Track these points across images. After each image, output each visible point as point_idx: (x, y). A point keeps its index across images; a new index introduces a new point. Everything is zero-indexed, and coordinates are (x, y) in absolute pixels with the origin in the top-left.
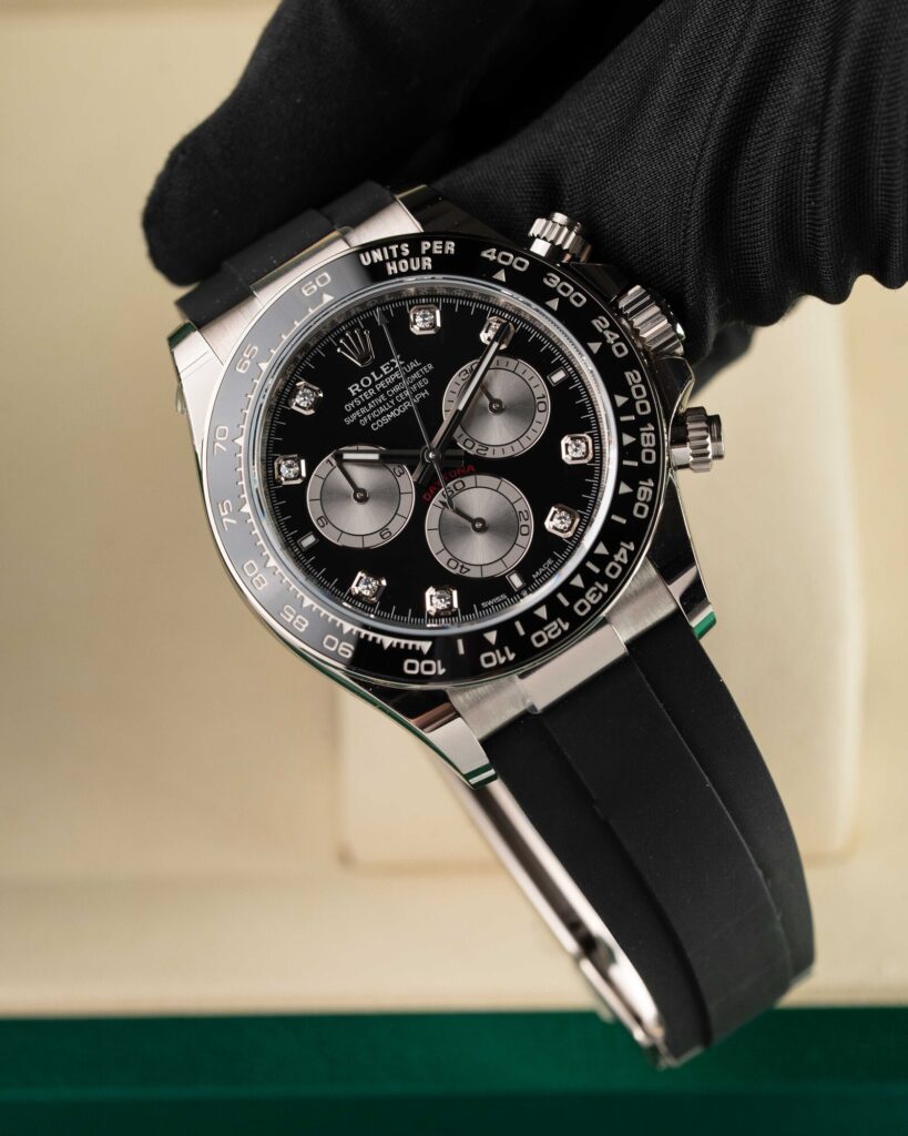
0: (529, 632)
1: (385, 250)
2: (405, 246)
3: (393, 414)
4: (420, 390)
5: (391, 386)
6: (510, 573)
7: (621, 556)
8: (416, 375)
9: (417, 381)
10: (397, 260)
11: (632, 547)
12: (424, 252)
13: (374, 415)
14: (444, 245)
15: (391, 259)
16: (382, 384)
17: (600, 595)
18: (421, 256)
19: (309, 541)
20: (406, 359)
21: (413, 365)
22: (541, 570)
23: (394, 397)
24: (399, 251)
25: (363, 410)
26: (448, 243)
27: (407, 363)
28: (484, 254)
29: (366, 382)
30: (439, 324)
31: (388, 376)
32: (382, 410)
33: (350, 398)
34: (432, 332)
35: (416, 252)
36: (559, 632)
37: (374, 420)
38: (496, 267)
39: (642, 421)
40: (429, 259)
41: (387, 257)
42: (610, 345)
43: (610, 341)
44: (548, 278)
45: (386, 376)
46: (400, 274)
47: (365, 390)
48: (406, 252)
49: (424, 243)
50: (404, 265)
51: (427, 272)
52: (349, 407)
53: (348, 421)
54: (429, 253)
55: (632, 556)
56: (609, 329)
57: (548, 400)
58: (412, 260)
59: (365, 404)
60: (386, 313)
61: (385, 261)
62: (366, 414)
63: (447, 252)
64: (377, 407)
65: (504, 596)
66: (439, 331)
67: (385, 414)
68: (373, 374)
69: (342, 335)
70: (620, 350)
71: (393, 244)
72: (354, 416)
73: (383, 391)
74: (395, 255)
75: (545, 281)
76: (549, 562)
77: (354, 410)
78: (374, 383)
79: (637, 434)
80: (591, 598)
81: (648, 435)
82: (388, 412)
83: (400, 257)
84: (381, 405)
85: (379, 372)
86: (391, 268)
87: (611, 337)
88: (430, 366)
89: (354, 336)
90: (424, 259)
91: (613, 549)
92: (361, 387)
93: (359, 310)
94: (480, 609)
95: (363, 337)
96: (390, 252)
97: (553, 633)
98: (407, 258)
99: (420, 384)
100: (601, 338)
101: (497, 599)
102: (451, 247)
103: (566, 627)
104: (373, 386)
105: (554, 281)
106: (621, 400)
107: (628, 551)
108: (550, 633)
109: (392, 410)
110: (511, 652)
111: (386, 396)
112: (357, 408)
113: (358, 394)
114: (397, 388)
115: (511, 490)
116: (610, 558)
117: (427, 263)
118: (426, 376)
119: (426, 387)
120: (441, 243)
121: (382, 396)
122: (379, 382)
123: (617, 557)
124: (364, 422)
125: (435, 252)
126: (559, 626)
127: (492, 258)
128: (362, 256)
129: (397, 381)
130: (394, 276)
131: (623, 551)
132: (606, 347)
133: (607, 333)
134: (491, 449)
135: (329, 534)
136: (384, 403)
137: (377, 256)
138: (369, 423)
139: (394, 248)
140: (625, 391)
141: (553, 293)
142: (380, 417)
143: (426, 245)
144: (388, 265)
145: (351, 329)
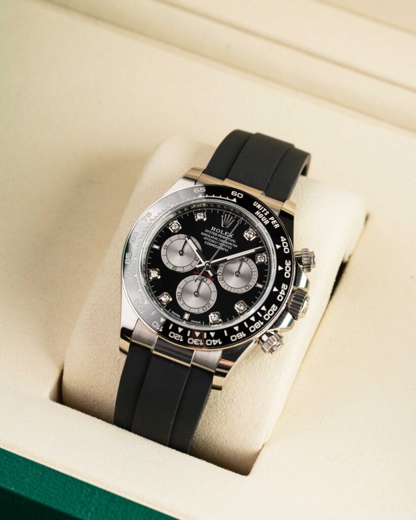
0: (172, 330)
1: (263, 207)
2: (268, 212)
3: (214, 245)
4: (227, 248)
5: (222, 239)
6: (188, 312)
7: (215, 342)
8: (231, 244)
9: (229, 245)
10: (261, 213)
11: (220, 343)
12: (270, 219)
13: (209, 240)
14: (276, 224)
15: (261, 211)
16: (221, 236)
17: (198, 344)
18: (268, 219)
19: (156, 247)
20: (234, 238)
21: (233, 241)
22: (195, 322)
23: (219, 242)
24: (265, 212)
25: (209, 236)
26: (278, 224)
27: (233, 239)
28: (282, 237)
29: (218, 231)
30: (251, 240)
31: (225, 236)
32: (213, 241)
33: (210, 229)
34: (247, 239)
35: (268, 217)
36: (178, 339)
37: (208, 241)
38: (280, 243)
39: (262, 319)
40: (268, 222)
41: (260, 209)
42: (279, 294)
43: (281, 293)
44: (288, 261)
45: (224, 235)
46: (257, 217)
47: (215, 232)
48: (266, 214)
49: (273, 217)
50: (261, 216)
51: (264, 224)
52: (207, 231)
53: (202, 234)
54: (271, 221)
55: (218, 346)
56: (285, 290)
57: (251, 288)
58: (264, 217)
59: (211, 235)
60: (243, 222)
61: (259, 210)
62: (208, 237)
63: (274, 226)
64: (213, 239)
65: (179, 316)
66: (249, 241)
67: (212, 243)
68: (222, 231)
69: (228, 214)
70: (280, 298)
71: (266, 208)
72: (205, 234)
73: (219, 237)
74: (263, 211)
75: (286, 261)
76: (200, 322)
77: (207, 233)
78: (219, 233)
79: (257, 321)
80: (195, 342)
81: (259, 324)
82: (213, 244)
83: (263, 213)
84: (214, 240)
85: (224, 232)
86: (257, 213)
87: (282, 293)
88: (236, 246)
89: (230, 217)
90: (267, 221)
91: (216, 338)
92: (215, 230)
93: (238, 213)
94: (171, 312)
95: (232, 220)
96: (263, 209)
97: (177, 338)
98: (264, 216)
99: (228, 247)
100: (280, 290)
101: (177, 315)
102: (277, 226)
103: (181, 340)
104: (218, 233)
105: (288, 264)
106: (264, 308)
107: (218, 343)
108: (176, 337)
109: (215, 244)
110: (162, 329)
111: (218, 240)
112: (208, 233)
113: (213, 231)
114: (222, 241)
115: (214, 296)
116: (212, 339)
117: (267, 222)
118: (233, 247)
119: (229, 249)
120: (277, 222)
121: (217, 238)
122: (221, 234)
123: (214, 341)
124: (205, 238)
125: (272, 222)
126: (180, 338)
127: (282, 240)
128: (256, 202)
129: (224, 240)
130: (255, 215)
131: (217, 341)
132: (278, 293)
133: (282, 290)
134: (223, 281)
135: (163, 252)
136: (215, 240)
137: (259, 206)
138: (206, 240)
139: (265, 210)
140: (268, 308)
141: (284, 266)
142: (210, 242)
143: (272, 218)
144: (258, 211)
145: (231, 215)
